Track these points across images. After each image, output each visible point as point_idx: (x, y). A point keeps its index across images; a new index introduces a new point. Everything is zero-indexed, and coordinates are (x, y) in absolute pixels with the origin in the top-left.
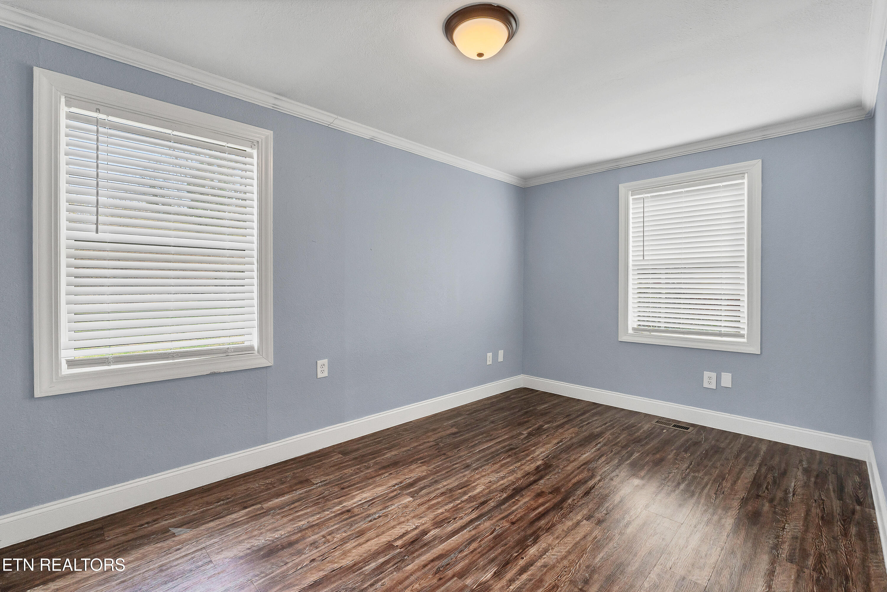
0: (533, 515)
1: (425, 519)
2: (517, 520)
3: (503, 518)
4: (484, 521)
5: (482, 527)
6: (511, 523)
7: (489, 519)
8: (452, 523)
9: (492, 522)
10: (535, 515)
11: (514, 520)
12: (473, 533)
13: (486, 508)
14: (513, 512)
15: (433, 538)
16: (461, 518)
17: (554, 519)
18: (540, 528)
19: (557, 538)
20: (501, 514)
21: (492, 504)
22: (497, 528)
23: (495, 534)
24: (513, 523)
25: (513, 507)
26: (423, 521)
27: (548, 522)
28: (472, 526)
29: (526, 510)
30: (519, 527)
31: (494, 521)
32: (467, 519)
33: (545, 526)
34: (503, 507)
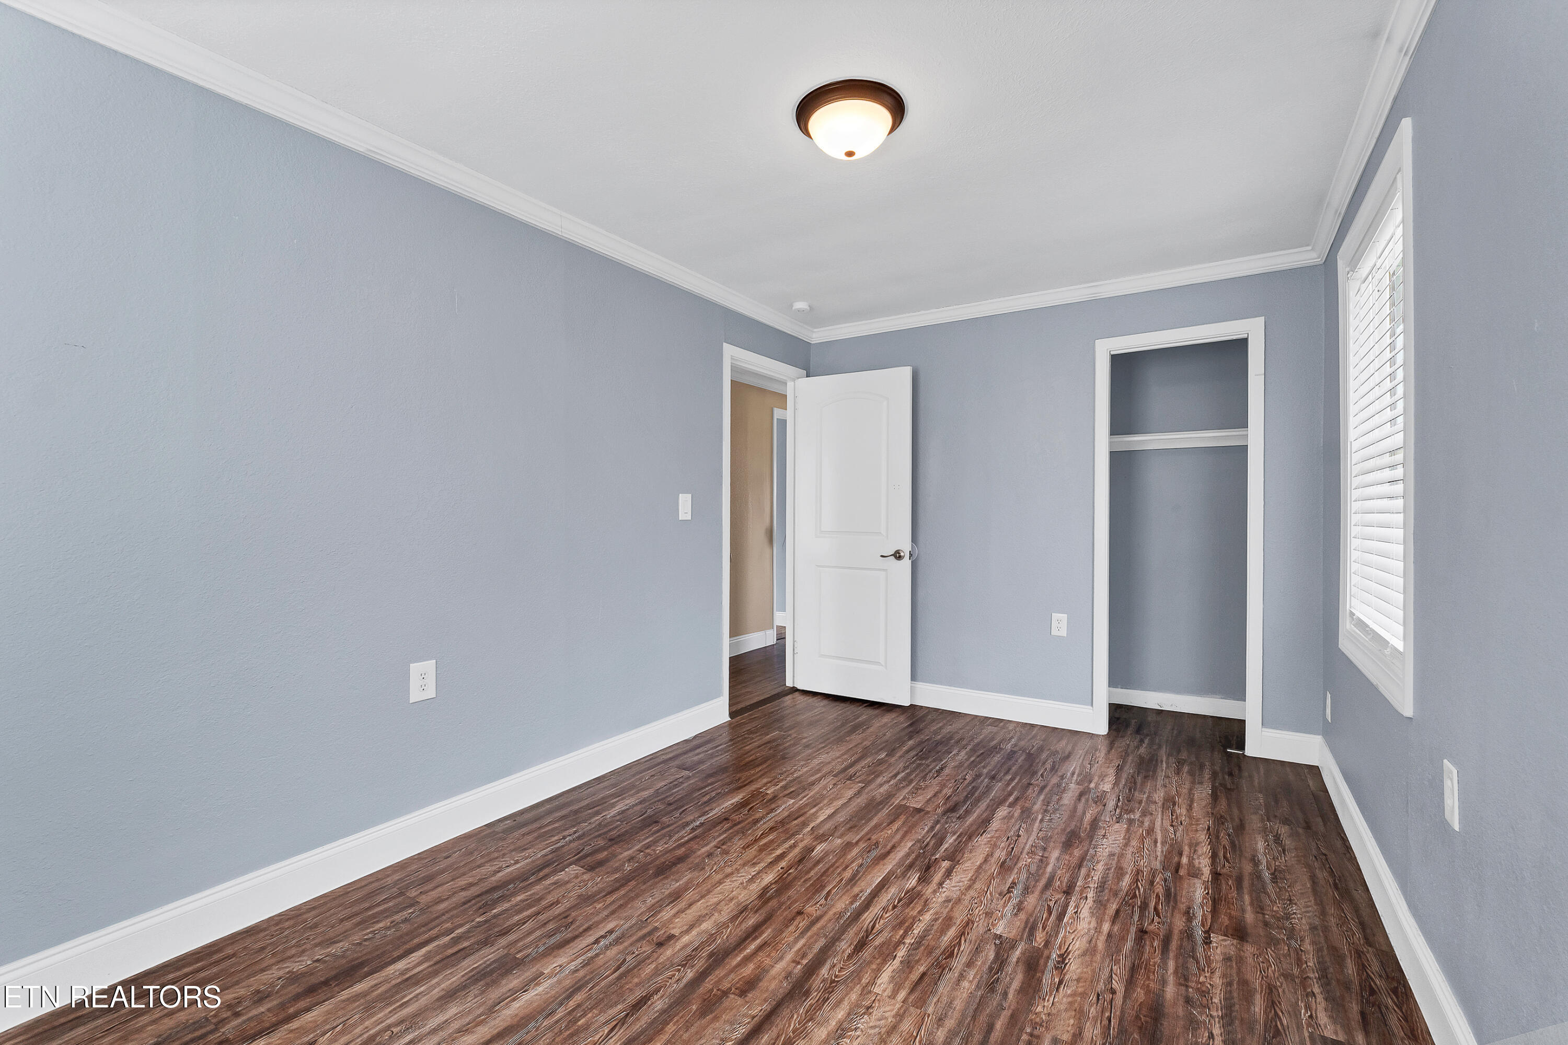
0: (766, 934)
1: (940, 900)
2: (793, 919)
3: (818, 919)
4: (846, 909)
5: (846, 899)
6: (803, 913)
7: (840, 915)
8: (895, 899)
9: (834, 910)
10: (763, 932)
11: (799, 918)
12: (856, 890)
13: (852, 937)
14: (803, 933)
15: (906, 875)
16: (885, 909)
17: (731, 931)
18: (756, 912)
19: (732, 899)
20: (824, 927)
21: (845, 946)
22: (823, 901)
23: (825, 892)
24: (800, 913)
25: (804, 945)
26: (941, 897)
27: (741, 923)
28: (863, 899)
29: (779, 942)
30: (790, 908)
31: (831, 913)
32: (875, 910)
33: (747, 915)
34: (821, 942)
